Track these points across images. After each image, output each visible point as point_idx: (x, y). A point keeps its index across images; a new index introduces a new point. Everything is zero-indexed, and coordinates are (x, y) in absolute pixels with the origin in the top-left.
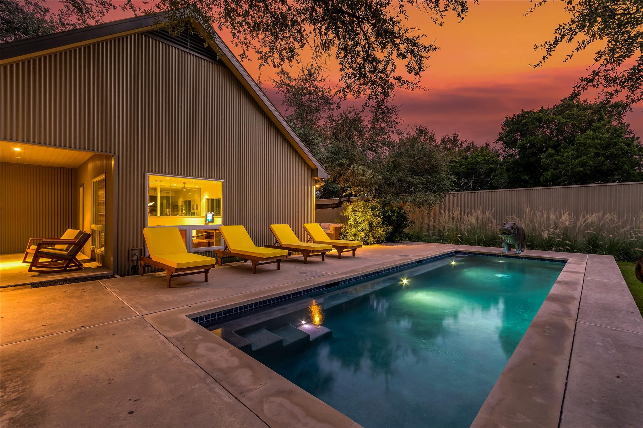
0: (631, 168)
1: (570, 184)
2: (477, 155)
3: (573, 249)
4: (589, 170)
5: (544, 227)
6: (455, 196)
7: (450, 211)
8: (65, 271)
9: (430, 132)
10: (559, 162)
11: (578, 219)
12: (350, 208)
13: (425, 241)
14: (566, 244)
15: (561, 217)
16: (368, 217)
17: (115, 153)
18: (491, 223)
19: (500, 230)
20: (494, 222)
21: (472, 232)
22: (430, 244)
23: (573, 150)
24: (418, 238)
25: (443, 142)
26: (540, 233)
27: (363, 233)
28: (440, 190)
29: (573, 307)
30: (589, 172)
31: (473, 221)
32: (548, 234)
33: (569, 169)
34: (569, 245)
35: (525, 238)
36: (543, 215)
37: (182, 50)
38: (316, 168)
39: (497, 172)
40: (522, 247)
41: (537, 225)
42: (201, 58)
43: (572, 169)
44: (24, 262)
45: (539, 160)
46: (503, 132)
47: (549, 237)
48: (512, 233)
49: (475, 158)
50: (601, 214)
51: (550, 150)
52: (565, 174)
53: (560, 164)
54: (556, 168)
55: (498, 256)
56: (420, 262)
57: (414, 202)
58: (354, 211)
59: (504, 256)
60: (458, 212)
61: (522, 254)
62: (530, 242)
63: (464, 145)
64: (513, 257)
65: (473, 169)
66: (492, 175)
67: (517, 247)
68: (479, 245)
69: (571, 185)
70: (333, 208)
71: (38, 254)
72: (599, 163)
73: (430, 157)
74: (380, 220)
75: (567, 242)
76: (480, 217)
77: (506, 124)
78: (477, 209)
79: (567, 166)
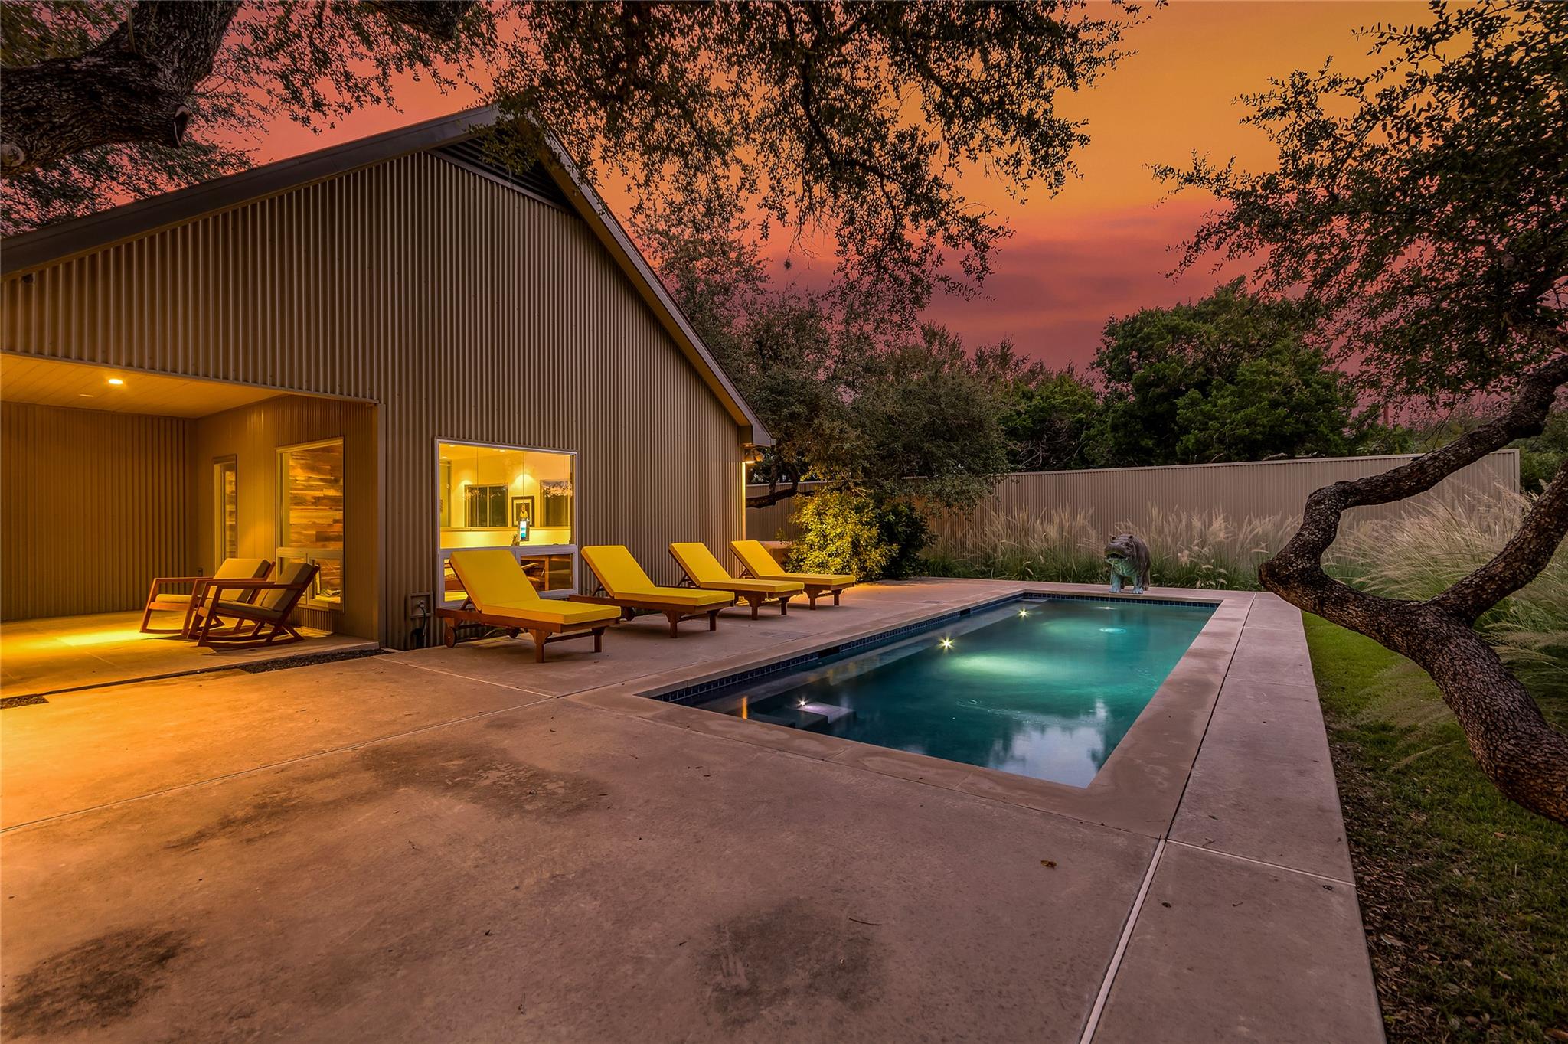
0: (1331, 431)
1: (1228, 459)
2: (1052, 392)
3: (1230, 583)
4: (1260, 433)
5: (1182, 544)
6: (1018, 482)
7: (1009, 512)
8: (269, 643)
9: (952, 337)
10: (1209, 417)
11: (1240, 527)
12: (810, 508)
13: (958, 576)
14: (1220, 575)
15: (1211, 524)
16: (850, 526)
17: (379, 399)
18: (1088, 536)
19: (1106, 550)
20: (1093, 534)
21: (1050, 554)
22: (970, 580)
23: (1232, 394)
24: (944, 570)
25: (980, 358)
26: (1175, 554)
27: (838, 560)
28: (981, 464)
29: (1222, 664)
30: (1260, 437)
31: (1053, 532)
32: (1189, 556)
33: (1226, 429)
34: (1225, 577)
35: (1149, 564)
36: (1180, 521)
37: (498, 184)
38: (747, 424)
39: (1092, 430)
40: (1144, 582)
41: (1169, 540)
42: (534, 200)
43: (1231, 430)
44: (144, 630)
45: (1174, 408)
46: (1104, 348)
47: (1191, 561)
48: (1127, 555)
49: (1048, 397)
50: (1278, 517)
51: (1193, 393)
52: (1220, 441)
53: (1211, 420)
54: (1204, 427)
55: (1103, 599)
56: (965, 613)
57: (938, 494)
58: (819, 514)
59: (1112, 599)
60: (1024, 515)
61: (1145, 594)
62: (1158, 571)
63: (1023, 366)
64: (1128, 600)
65: (1044, 421)
66: (1083, 435)
67: (1135, 581)
68: (1065, 580)
69: (1230, 461)
70: (759, 506)
71: (218, 610)
72: (1277, 419)
73: (968, 401)
74: (874, 531)
75: (1222, 570)
76: (1067, 525)
77: (1111, 332)
78: (1060, 510)
79: (1223, 425)
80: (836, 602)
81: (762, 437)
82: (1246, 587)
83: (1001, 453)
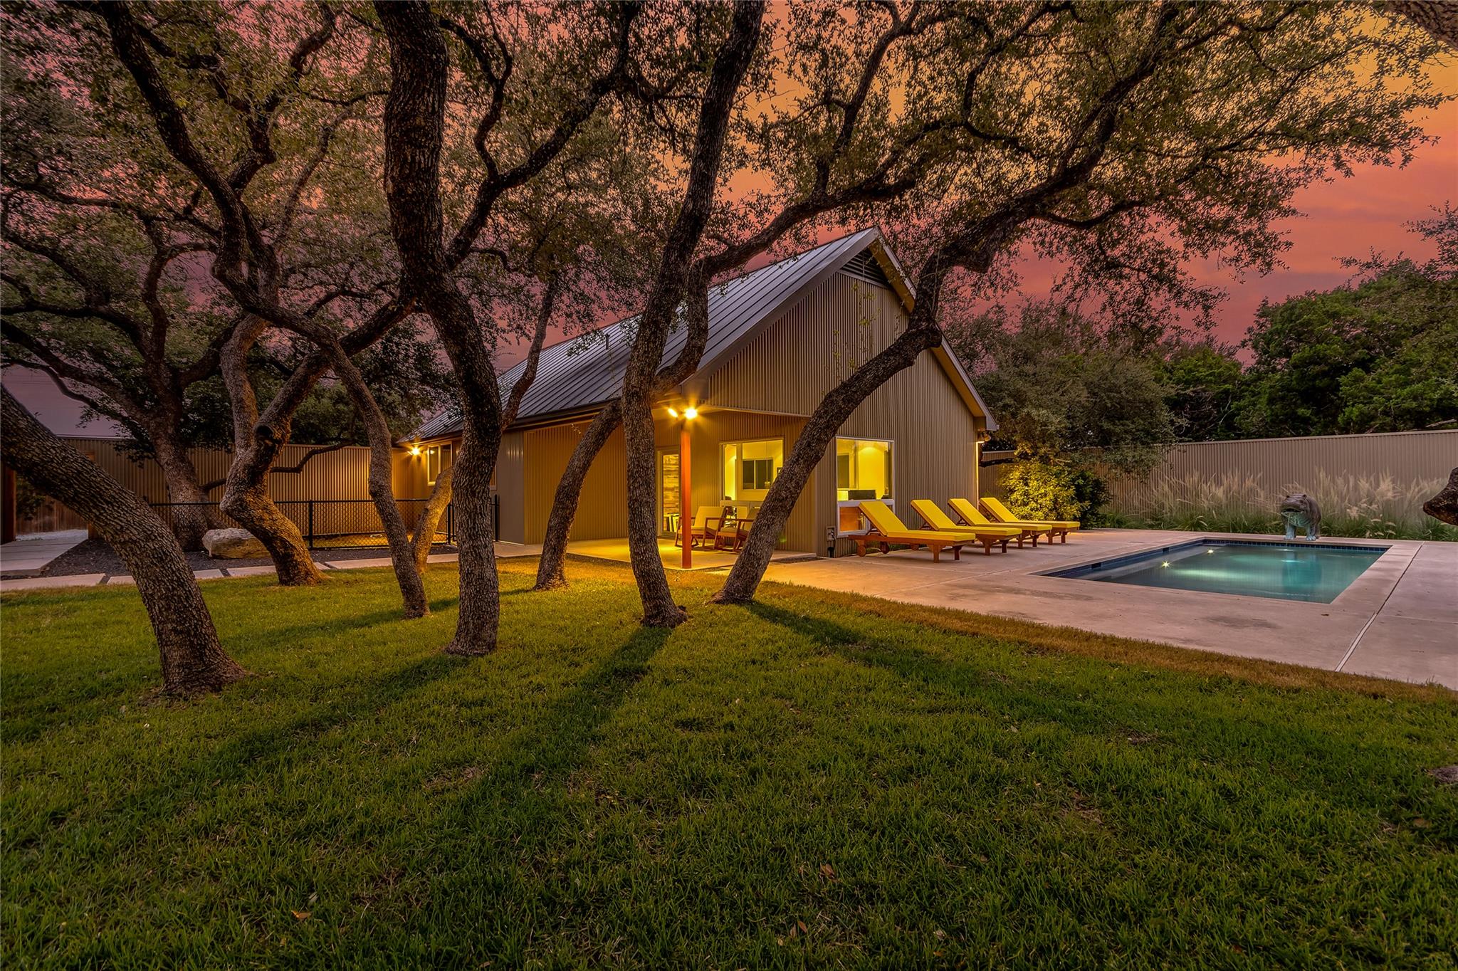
2: (1195, 366)
3: (1400, 533)
4: (1427, 405)
5: (1350, 501)
6: (1186, 450)
7: (1181, 476)
10: (1374, 392)
11: (1408, 488)
12: (1016, 474)
14: (1388, 527)
15: (1378, 485)
16: (1051, 488)
21: (1221, 509)
26: (1343, 511)
28: (1149, 437)
30: (1427, 408)
31: (1220, 492)
32: (1358, 511)
33: (1392, 403)
34: (1393, 529)
37: (859, 280)
38: (982, 416)
40: (1316, 531)
41: (1337, 499)
42: (874, 285)
43: (1397, 403)
46: (1257, 328)
47: (1360, 516)
48: (1301, 510)
51: (1356, 371)
52: (1386, 413)
53: (1375, 395)
54: (1369, 401)
57: (1119, 463)
58: (1023, 478)
60: (1195, 479)
62: (1328, 524)
66: (1233, 406)
67: (1307, 531)
74: (1072, 491)
75: (1391, 523)
76: (1235, 487)
77: (1264, 312)
78: (1230, 473)
79: (1389, 399)
80: (1063, 540)
81: (992, 425)
82: (1413, 537)
83: (1169, 429)
